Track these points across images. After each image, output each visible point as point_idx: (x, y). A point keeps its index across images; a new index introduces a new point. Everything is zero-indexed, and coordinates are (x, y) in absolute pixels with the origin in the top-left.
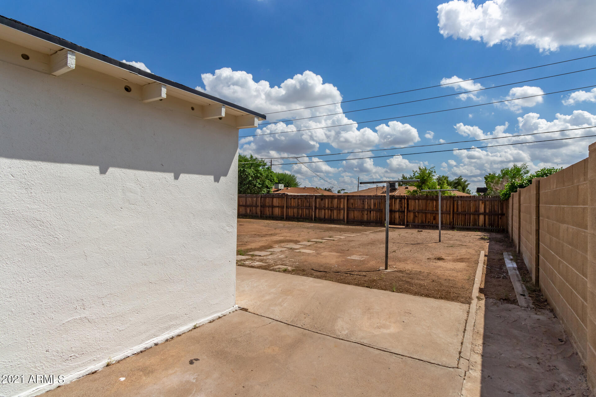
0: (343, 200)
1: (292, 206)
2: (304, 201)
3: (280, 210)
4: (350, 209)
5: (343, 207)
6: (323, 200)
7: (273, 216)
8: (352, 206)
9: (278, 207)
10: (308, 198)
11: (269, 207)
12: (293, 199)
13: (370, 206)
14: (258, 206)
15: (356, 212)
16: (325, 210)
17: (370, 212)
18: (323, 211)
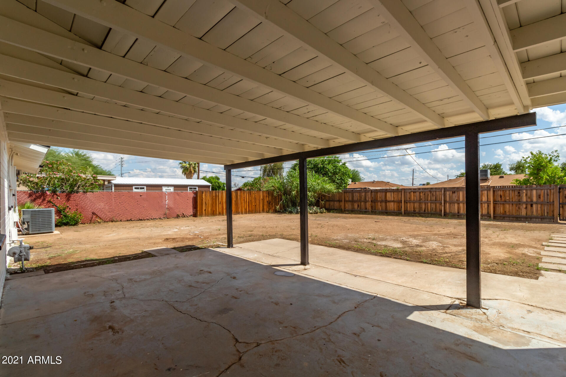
0: (486, 192)
1: (412, 200)
2: (428, 195)
3: (396, 205)
4: (498, 203)
5: (486, 200)
6: (455, 193)
7: (386, 211)
8: (501, 199)
9: (394, 201)
10: (434, 191)
11: (381, 202)
12: (412, 193)
13: (531, 198)
14: (368, 201)
15: (507, 206)
16: (459, 204)
17: (532, 205)
18: (456, 205)
